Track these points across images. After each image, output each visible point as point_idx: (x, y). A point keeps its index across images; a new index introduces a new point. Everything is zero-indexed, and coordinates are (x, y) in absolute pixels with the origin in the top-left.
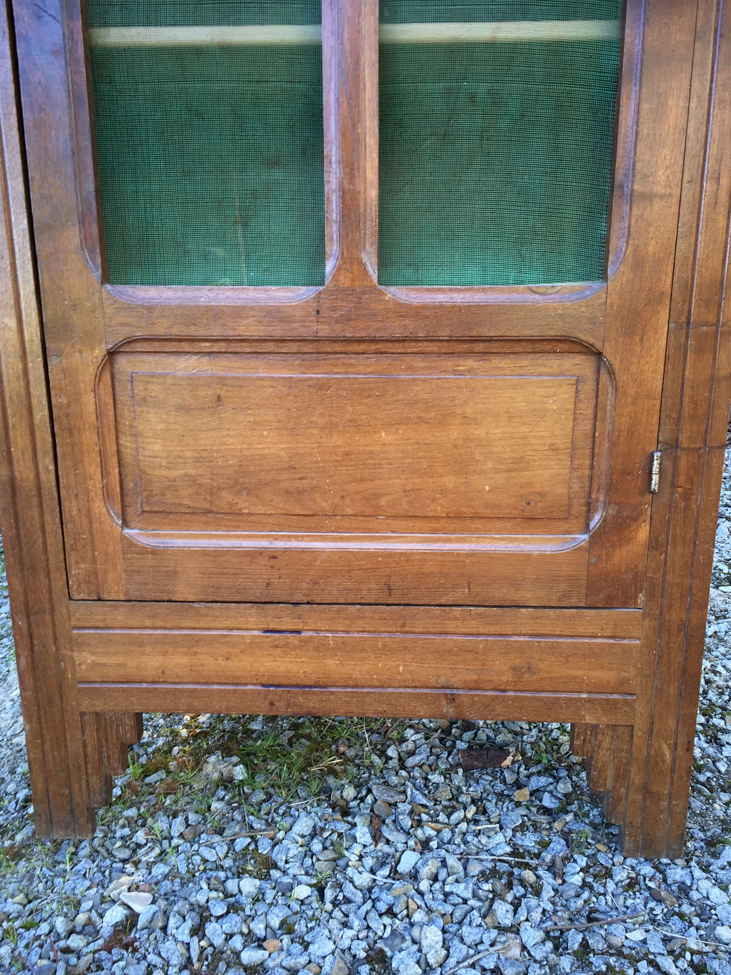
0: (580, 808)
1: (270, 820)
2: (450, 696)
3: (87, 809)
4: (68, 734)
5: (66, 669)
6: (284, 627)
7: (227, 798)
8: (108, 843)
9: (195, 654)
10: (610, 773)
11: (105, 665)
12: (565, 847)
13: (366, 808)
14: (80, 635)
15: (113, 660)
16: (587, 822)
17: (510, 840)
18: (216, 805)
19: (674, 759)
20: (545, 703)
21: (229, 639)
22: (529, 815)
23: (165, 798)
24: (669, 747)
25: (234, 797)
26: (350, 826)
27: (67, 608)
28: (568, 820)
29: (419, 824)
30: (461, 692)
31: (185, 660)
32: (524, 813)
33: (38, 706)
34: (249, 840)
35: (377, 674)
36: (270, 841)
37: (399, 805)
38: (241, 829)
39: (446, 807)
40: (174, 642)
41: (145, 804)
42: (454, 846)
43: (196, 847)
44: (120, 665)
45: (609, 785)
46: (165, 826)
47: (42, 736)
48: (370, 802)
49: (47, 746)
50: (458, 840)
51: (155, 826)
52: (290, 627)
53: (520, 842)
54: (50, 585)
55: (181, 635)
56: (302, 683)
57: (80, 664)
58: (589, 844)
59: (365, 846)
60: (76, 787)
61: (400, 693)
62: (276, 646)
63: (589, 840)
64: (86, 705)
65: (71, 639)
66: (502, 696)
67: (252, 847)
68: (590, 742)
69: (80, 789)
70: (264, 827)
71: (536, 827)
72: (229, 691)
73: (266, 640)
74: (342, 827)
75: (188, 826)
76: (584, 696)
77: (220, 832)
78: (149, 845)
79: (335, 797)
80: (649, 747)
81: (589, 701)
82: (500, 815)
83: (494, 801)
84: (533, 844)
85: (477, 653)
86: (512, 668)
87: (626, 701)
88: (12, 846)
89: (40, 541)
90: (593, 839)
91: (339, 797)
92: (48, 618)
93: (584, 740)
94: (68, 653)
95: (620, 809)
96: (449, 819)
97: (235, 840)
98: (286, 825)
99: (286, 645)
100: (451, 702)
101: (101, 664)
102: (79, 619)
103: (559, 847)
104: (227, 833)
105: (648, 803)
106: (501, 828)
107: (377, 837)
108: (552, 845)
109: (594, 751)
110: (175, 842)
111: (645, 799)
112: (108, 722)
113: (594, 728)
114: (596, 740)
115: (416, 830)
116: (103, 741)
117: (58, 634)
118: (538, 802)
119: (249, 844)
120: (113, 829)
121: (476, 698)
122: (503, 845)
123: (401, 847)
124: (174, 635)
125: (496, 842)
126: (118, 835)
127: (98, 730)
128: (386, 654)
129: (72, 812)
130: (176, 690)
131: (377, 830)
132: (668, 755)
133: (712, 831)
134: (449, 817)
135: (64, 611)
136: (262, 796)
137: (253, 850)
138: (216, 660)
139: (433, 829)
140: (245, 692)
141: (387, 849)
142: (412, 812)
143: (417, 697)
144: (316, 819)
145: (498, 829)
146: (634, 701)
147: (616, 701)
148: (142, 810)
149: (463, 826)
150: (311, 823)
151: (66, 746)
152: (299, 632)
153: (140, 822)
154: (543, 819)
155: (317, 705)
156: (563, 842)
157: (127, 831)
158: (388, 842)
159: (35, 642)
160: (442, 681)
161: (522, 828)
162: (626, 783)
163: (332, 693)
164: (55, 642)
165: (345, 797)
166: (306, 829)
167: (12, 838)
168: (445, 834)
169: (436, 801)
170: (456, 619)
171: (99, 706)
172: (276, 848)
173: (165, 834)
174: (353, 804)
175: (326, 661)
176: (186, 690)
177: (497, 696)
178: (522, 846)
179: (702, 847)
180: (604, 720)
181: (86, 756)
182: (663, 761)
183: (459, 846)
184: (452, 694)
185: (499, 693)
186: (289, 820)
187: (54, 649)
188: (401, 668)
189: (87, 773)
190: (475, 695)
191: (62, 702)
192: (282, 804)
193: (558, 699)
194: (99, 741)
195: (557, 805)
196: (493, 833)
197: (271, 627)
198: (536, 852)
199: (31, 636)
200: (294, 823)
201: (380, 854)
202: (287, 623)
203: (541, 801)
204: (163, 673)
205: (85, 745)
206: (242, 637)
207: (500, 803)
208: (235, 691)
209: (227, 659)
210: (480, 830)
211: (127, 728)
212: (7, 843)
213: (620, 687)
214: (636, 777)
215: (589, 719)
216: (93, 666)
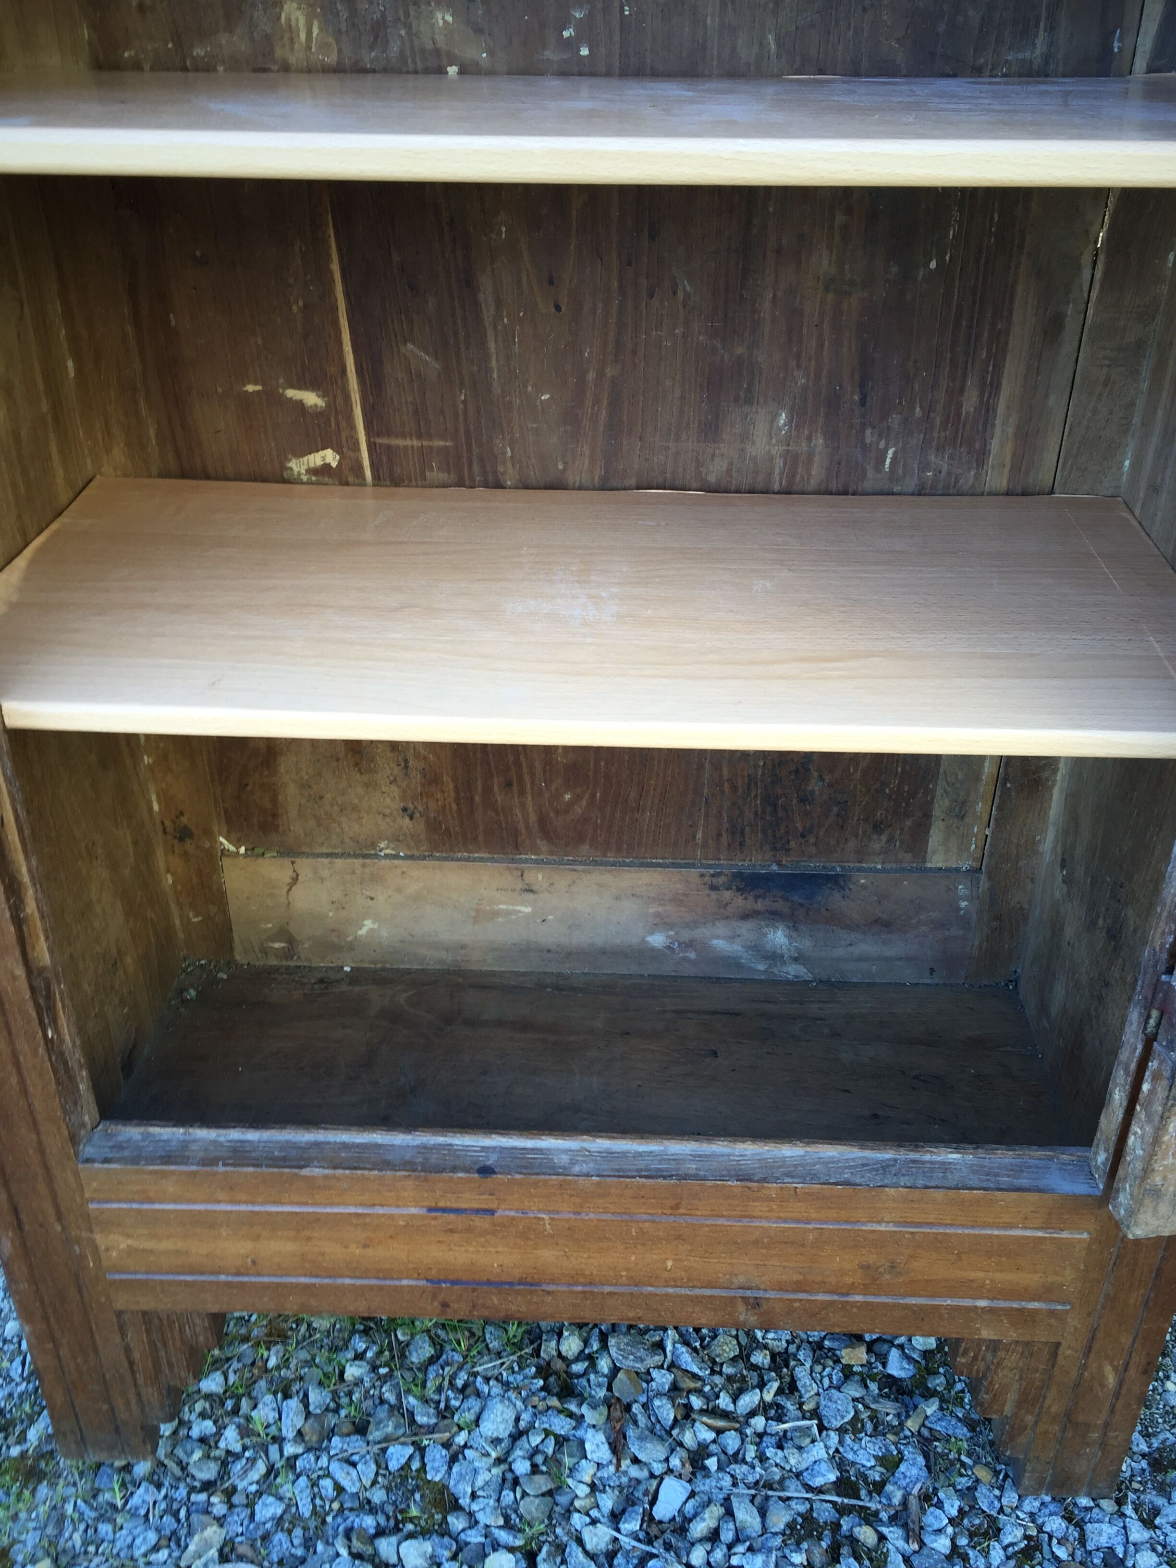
0: (950, 1385)
1: (442, 1405)
2: (751, 1301)
3: (142, 1428)
4: (97, 1337)
5: (82, 1257)
6: (464, 1206)
7: (369, 1354)
8: (180, 1452)
9: (309, 1239)
10: (1012, 1396)
11: (151, 1252)
12: (924, 1473)
13: (599, 1385)
14: (102, 1212)
15: (166, 1245)
16: (960, 1415)
17: (837, 1451)
18: (352, 1371)
19: (1121, 1384)
20: (914, 1312)
21: (368, 1220)
22: (868, 1400)
23: (268, 1349)
24: (1116, 1369)
25: (380, 1353)
26: (574, 1423)
27: (76, 1173)
28: (929, 1412)
29: (687, 1414)
30: (771, 1295)
31: (290, 1247)
32: (857, 1395)
33: (42, 1302)
34: (410, 1450)
35: (628, 1270)
36: (444, 1452)
37: (655, 1374)
38: (396, 1427)
39: (730, 1379)
40: (272, 1223)
41: (235, 1365)
42: (745, 1468)
43: (324, 1461)
44: (177, 1252)
45: (1008, 1409)
46: (272, 1416)
47: (53, 1339)
48: (606, 1371)
49: (64, 1352)
50: (751, 1453)
51: (254, 1414)
52: (475, 1205)
53: (850, 1456)
54: (40, 1143)
55: (282, 1213)
56: (497, 1279)
57: (107, 1250)
58: (963, 1465)
59: (599, 1465)
60: (119, 1403)
61: (667, 1295)
62: (452, 1231)
63: (963, 1458)
64: (122, 1301)
65: (87, 1216)
66: (842, 1302)
67: (416, 1465)
68: (983, 1359)
69: (128, 1404)
70: (433, 1421)
71: (879, 1429)
72: (371, 1288)
73: (433, 1222)
74: (561, 1425)
75: (308, 1414)
76: (983, 1303)
77: (361, 1429)
78: (247, 1454)
79: (548, 1353)
80: (1084, 1367)
81: (991, 1311)
82: (818, 1394)
83: (808, 1365)
84: (872, 1462)
85: (803, 1245)
86: (862, 1267)
87: (1052, 1313)
88: (23, 1455)
89: (14, 1080)
90: (969, 1455)
91: (554, 1353)
92: (42, 1188)
93: (975, 1358)
94: (85, 1234)
95: (1022, 1440)
97: (387, 1448)
98: (469, 1416)
99: (469, 1230)
100: (754, 1308)
101: (144, 1251)
102: (96, 1191)
103: (914, 1471)
104: (375, 1434)
105: (1069, 1434)
106: (821, 1428)
107: (617, 1446)
108: (902, 1468)
109: (988, 1368)
110: (290, 1449)
111: (1064, 1429)
112: (165, 1323)
113: (994, 1346)
114: (994, 1357)
115: (682, 1430)
116: (159, 1345)
117: (63, 1210)
118: (880, 1367)
119: (411, 1457)
120: (186, 1418)
121: (797, 1304)
122: (824, 1467)
123: (658, 1469)
124: (270, 1214)
125: (812, 1459)
126: (195, 1433)
127: (148, 1331)
128: (643, 1245)
129: (117, 1430)
130: (278, 1285)
131: (619, 1432)
132: (1111, 1379)
133: (1161, 1437)
134: (735, 1401)
135: (71, 1179)
136: (428, 1351)
137: (417, 1471)
138: (347, 1247)
139: (710, 1427)
140: (399, 1289)
141: (635, 1472)
142: (675, 1387)
143: (696, 1300)
144: (519, 1404)
145: (815, 1430)
146: (1067, 1312)
147: (1036, 1312)
148: (232, 1378)
149: (759, 1422)
150: (510, 1415)
151: (96, 1351)
152: (492, 1212)
153: (229, 1404)
154: (889, 1410)
155: (523, 1308)
156: (921, 1460)
157: (208, 1426)
158: (636, 1461)
159: (23, 1217)
160: (741, 1279)
161: (854, 1427)
162: (1037, 1410)
163: (549, 1293)
164: (59, 1217)
165: (564, 1354)
166: (502, 1427)
167: (22, 1439)
168: (730, 1442)
169: (714, 1362)
170: (770, 1199)
171: (147, 1303)
172: (456, 1469)
173: (273, 1430)
174: (578, 1367)
175: (539, 1252)
176: (297, 1285)
177: (832, 1303)
178: (853, 1463)
179: (1143, 1470)
180: (1013, 1335)
181: (131, 1363)
182: (1102, 1386)
183: (753, 1467)
184: (756, 1298)
185: (836, 1298)
186: (474, 1404)
187: (59, 1228)
188: (670, 1264)
189: (136, 1385)
190: (795, 1300)
191: (82, 1296)
192: (460, 1368)
193: (937, 1307)
194: (152, 1344)
195: (910, 1374)
196: (808, 1440)
197: (442, 1204)
198: (878, 1478)
199: (15, 1210)
200: (482, 1410)
201: (624, 1480)
202: (470, 1200)
203: (884, 1365)
204: (254, 1263)
205: (128, 1350)
206: (391, 1217)
207: (818, 1368)
208: (381, 1288)
209: (365, 1246)
210: (785, 1432)
211: (198, 1329)
212: (15, 1451)
213: (1045, 1293)
214: (1054, 1404)
215: (986, 1334)
216: (131, 1252)
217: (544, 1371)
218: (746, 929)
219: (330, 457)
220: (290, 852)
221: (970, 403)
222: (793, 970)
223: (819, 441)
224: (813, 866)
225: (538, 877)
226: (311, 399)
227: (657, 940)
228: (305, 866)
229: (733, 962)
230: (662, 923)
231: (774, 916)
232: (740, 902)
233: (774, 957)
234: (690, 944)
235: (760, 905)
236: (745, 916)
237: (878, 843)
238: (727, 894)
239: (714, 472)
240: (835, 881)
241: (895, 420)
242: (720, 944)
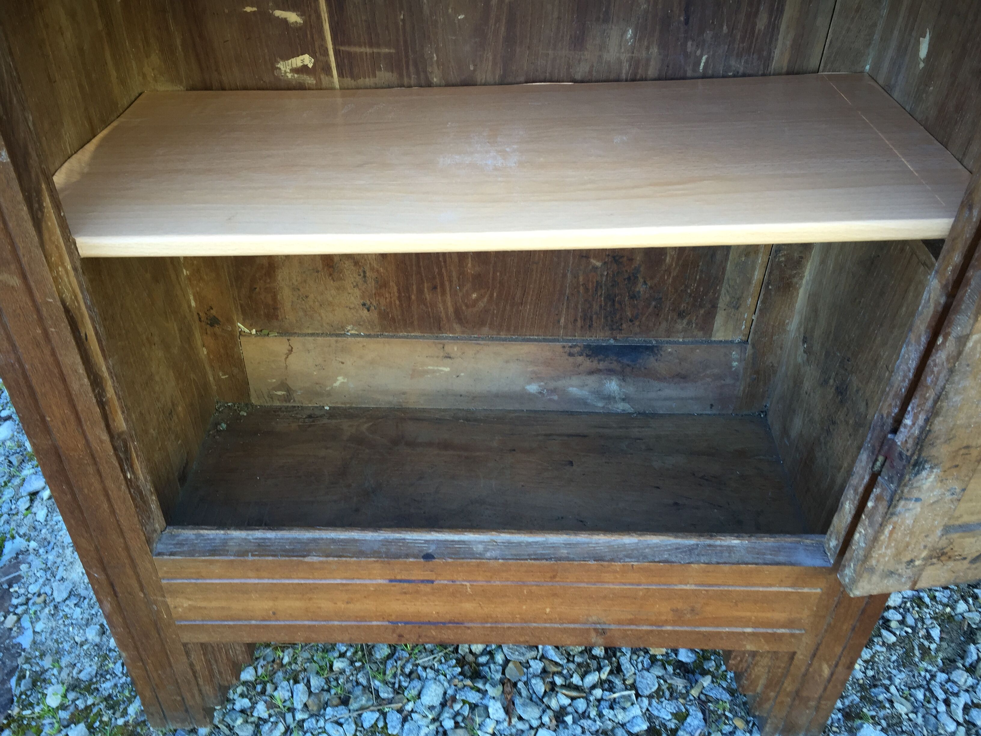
0: (718, 667)
1: (397, 686)
2: (600, 631)
3: (204, 710)
4: (171, 659)
5: (159, 612)
6: (413, 578)
7: (349, 654)
8: (228, 720)
9: (310, 599)
10: (762, 682)
11: (205, 608)
12: (703, 723)
13: (497, 671)
14: (171, 585)
15: (215, 604)
16: (725, 686)
17: (648, 710)
18: (338, 665)
19: (832, 674)
20: (704, 636)
21: (350, 587)
22: (666, 677)
23: (283, 651)
24: (830, 666)
25: (356, 652)
26: (481, 695)
27: (152, 562)
28: (705, 684)
29: (553, 688)
30: (613, 627)
31: (298, 604)
32: (660, 674)
33: (133, 638)
34: (377, 715)
35: (519, 614)
36: (399, 716)
37: (532, 663)
38: (368, 700)
39: (579, 665)
40: (286, 590)
41: (262, 662)
42: (590, 722)
43: (321, 723)
44: (223, 608)
45: (759, 689)
46: (287, 695)
47: (142, 660)
48: (501, 662)
49: (150, 667)
50: (593, 713)
51: (275, 694)
52: (421, 578)
53: (656, 713)
54: (125, 543)
55: (292, 584)
56: (435, 621)
57: (175, 607)
58: (727, 717)
59: (498, 722)
60: (188, 696)
61: (546, 628)
62: (405, 593)
63: (727, 713)
64: (186, 637)
65: (161, 588)
66: (658, 631)
67: (381, 724)
68: (746, 661)
69: (193, 696)
70: (391, 696)
71: (673, 694)
72: (352, 627)
73: (393, 588)
74: (473, 697)
75: (310, 693)
76: (749, 630)
77: (345, 702)
78: (272, 720)
79: (463, 651)
80: (810, 665)
81: (753, 634)
82: (635, 674)
83: (628, 656)
84: (670, 717)
85: (635, 599)
86: (673, 610)
87: (792, 635)
88: (126, 724)
89: (106, 506)
90: (730, 711)
91: (468, 651)
92: (129, 571)
93: (741, 661)
94: (160, 599)
95: (767, 706)
96: (582, 680)
97: (362, 714)
98: (414, 692)
99: (417, 592)
100: (601, 634)
101: (200, 608)
102: (167, 572)
103: (696, 722)
104: (354, 705)
105: (797, 702)
106: (638, 695)
107: (508, 710)
108: (689, 720)
109: (748, 667)
110: (299, 716)
111: (794, 699)
112: (216, 649)
113: (754, 654)
114: (753, 660)
115: (550, 698)
116: (213, 662)
117: (144, 582)
118: (674, 656)
119: (377, 720)
120: (231, 697)
121: (629, 632)
122: (639, 721)
123: (535, 723)
124: (284, 584)
125: (632, 715)
126: (238, 707)
127: (205, 654)
128: (531, 599)
129: (187, 711)
130: (290, 626)
131: (509, 701)
132: (826, 671)
133: (850, 698)
134: (583, 677)
135: (149, 566)
136: (386, 651)
137: (382, 728)
138: (336, 603)
139: (567, 696)
140: (370, 627)
141: (520, 726)
142: (544, 671)
143: (565, 631)
144: (446, 684)
145: (634, 697)
146: (802, 634)
147: (783, 634)
148: (260, 671)
149: (598, 693)
150: (440, 691)
151: (170, 666)
152: (432, 582)
153: (259, 688)
154: (679, 683)
155: (452, 637)
156: (700, 715)
157: (246, 703)
158: (520, 718)
159: (117, 589)
160: (594, 618)
161: (658, 694)
162: (777, 689)
163: (469, 628)
164: (142, 589)
165: (473, 650)
166: (435, 699)
167: (125, 713)
168: (580, 705)
169: (569, 654)
170: (615, 572)
171: (204, 638)
172: (407, 726)
173: (288, 704)
174: (483, 659)
175: (463, 605)
176: (304, 626)
177: (652, 631)
178: (658, 717)
179: (839, 719)
180: (767, 648)
181: (194, 672)
182: (820, 676)
183: (595, 721)
184: (603, 629)
185: (654, 628)
186: (417, 684)
187: (142, 596)
188: (548, 610)
189: (198, 685)
190: (628, 630)
191: (159, 635)
192: (408, 661)
193: (719, 633)
194: (208, 662)
195: (693, 660)
196: (629, 704)
197: (399, 577)
198: (673, 727)
199: (112, 585)
200: (423, 687)
201: (514, 731)
202: (417, 574)
203: (676, 655)
204: (274, 613)
205: (192, 665)
206: (366, 585)
207: (635, 657)
208: (358, 627)
209: (348, 603)
210: (615, 699)
211: (237, 652)
212: (121, 722)
213: (790, 624)
214: (789, 686)
215: (749, 647)
216: (191, 608)
217: (461, 662)
218: (592, 381)
219: (307, 60)
220: (285, 333)
221: (761, 23)
222: (621, 407)
223: (655, 50)
224: (638, 340)
225: (454, 348)
226: (293, 17)
227: (533, 388)
228: (296, 342)
229: (583, 402)
230: (536, 377)
231: (610, 372)
232: (588, 364)
233: (609, 398)
234: (554, 391)
235: (602, 366)
236: (591, 373)
237: (681, 325)
238: (580, 359)
239: (581, 71)
240: (651, 349)
241: (708, 34)
242: (574, 391)
